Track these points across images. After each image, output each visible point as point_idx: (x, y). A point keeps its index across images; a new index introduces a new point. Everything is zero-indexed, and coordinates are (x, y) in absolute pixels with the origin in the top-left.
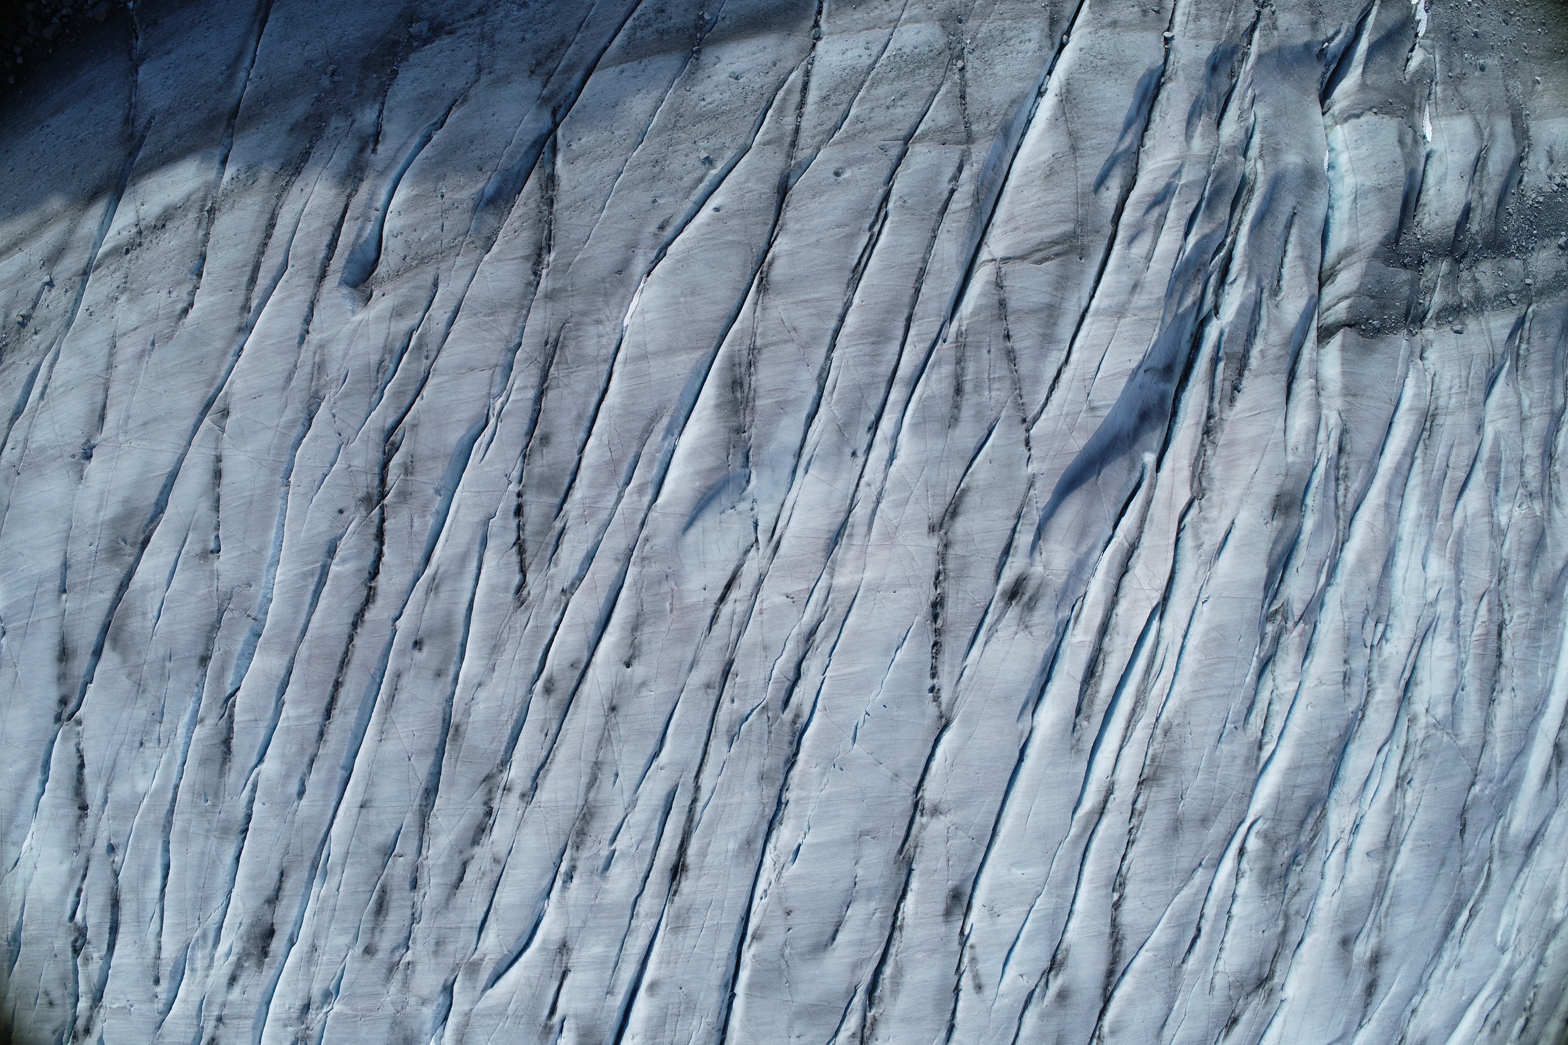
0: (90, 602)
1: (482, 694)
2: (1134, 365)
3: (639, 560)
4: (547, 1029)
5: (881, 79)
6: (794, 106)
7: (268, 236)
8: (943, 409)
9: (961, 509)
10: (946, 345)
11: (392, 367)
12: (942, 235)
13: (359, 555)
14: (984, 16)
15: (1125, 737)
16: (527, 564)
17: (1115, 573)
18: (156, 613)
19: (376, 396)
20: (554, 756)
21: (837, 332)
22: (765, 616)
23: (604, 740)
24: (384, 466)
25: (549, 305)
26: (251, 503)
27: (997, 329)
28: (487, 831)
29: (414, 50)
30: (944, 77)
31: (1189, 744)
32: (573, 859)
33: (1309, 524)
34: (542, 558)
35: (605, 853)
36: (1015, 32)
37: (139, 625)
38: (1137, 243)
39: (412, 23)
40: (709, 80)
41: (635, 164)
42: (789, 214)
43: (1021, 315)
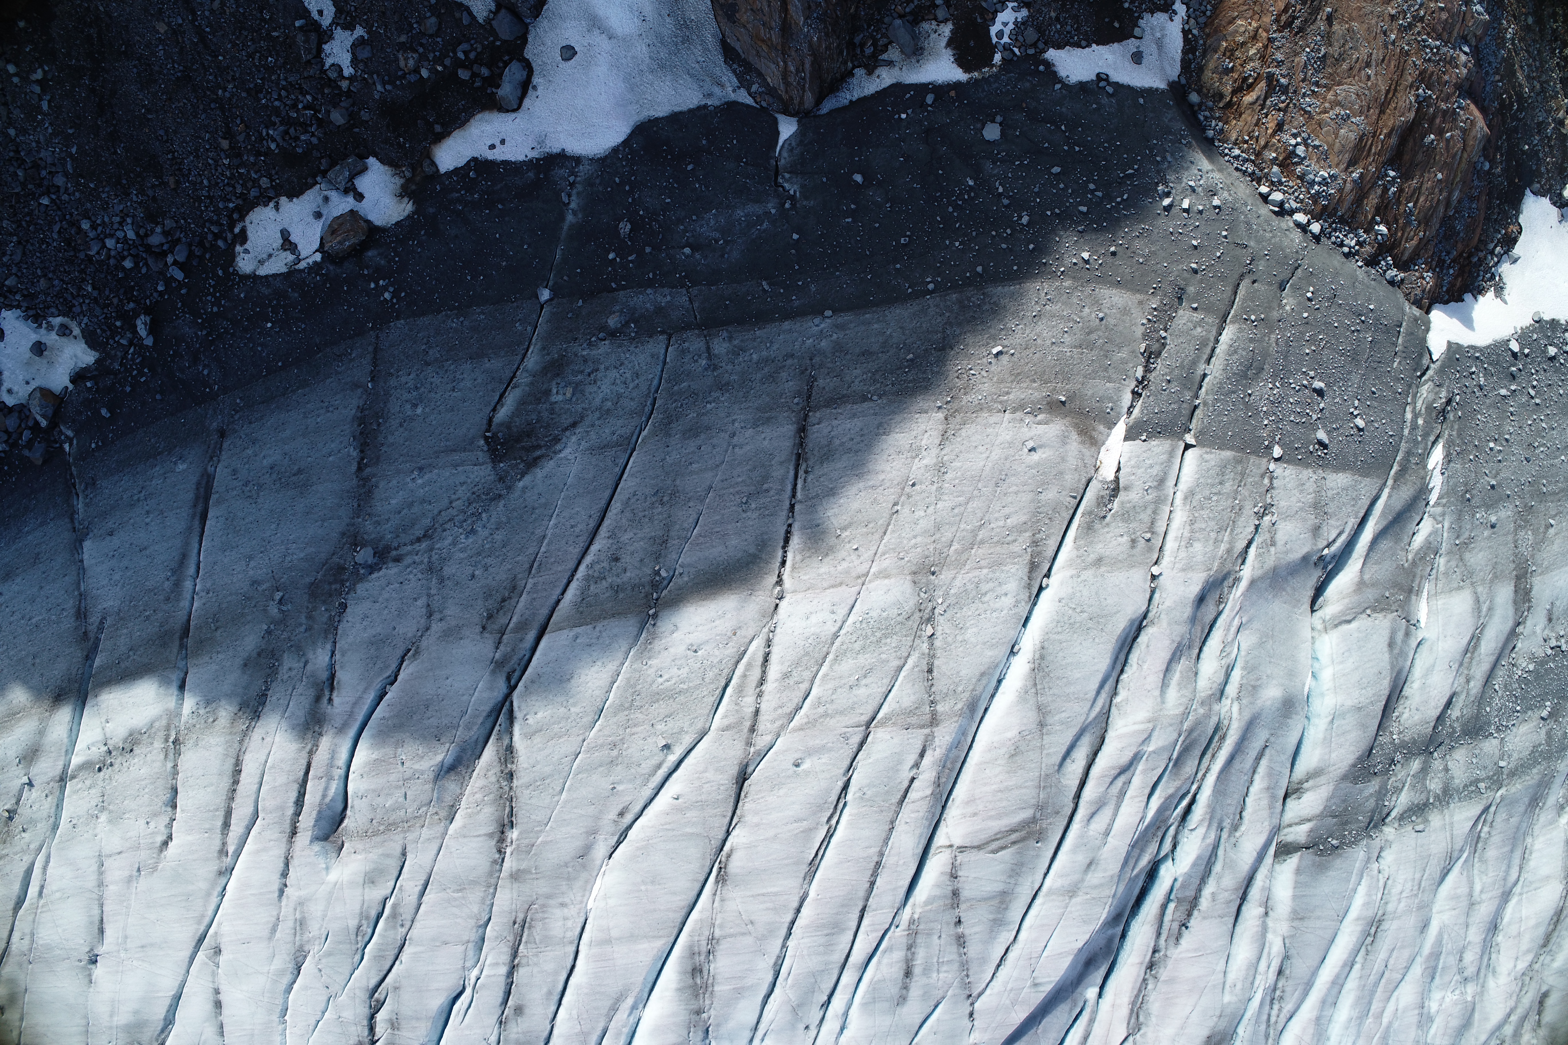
2: (1080, 944)
5: (845, 651)
6: (754, 685)
7: (236, 782)
8: (894, 990)
10: (898, 933)
11: (370, 931)
12: (900, 826)
14: (960, 565)
19: (358, 957)
21: (793, 922)
24: (372, 1019)
25: (515, 885)
27: (950, 917)
29: (361, 579)
30: (911, 646)
36: (991, 585)
38: (1096, 818)
39: (356, 545)
40: (666, 653)
41: (593, 745)
42: (747, 806)
43: (973, 902)
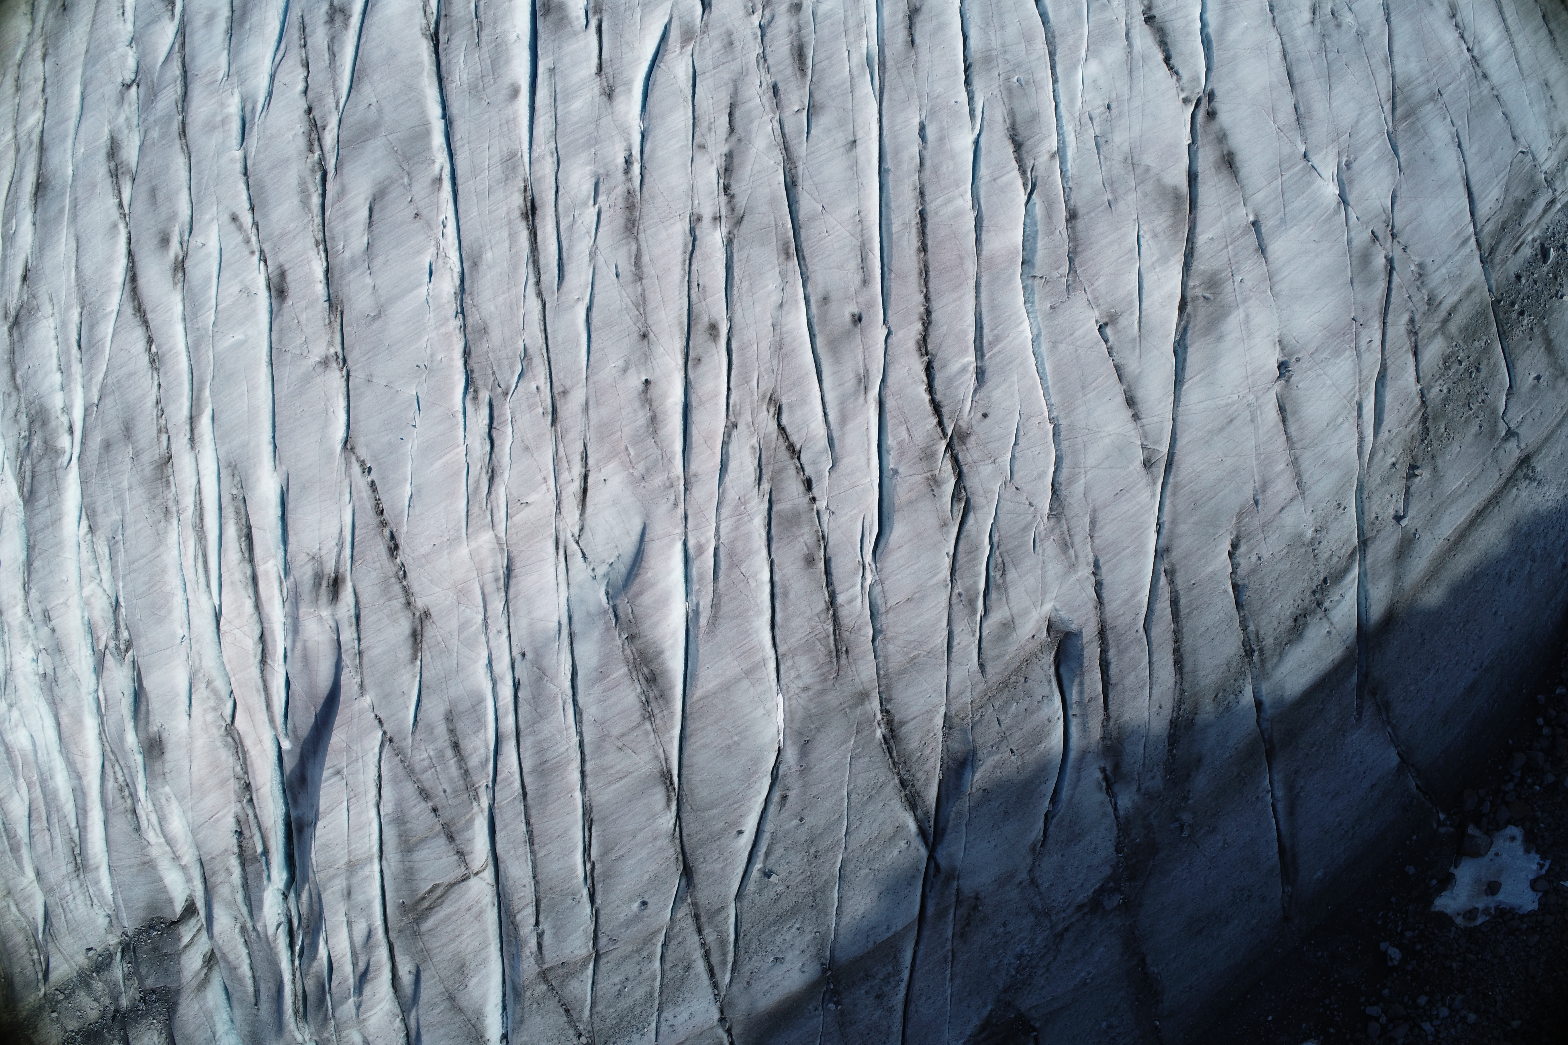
0: (1219, 224)
1: (776, 298)
2: (320, 825)
3: (675, 483)
4: (598, 10)
5: (646, 1003)
6: (712, 951)
7: (1177, 651)
8: (461, 725)
9: (410, 642)
10: (483, 783)
11: (992, 573)
12: (529, 883)
13: (950, 381)
15: (200, 493)
16: (780, 437)
17: (267, 632)
18: (1142, 241)
19: (996, 538)
20: (684, 269)
21: (583, 761)
22: (539, 478)
23: (641, 303)
24: (960, 476)
25: (861, 688)
26: (1083, 388)
27: (446, 814)
28: (722, 171)
29: (1109, 879)
30: (592, 1024)
31: (145, 508)
32: (630, 180)
33: (131, 739)
34: (768, 448)
35: (602, 199)
37: (1156, 222)
38: (365, 932)
39: (1124, 903)
40: (802, 948)
41: (836, 849)
42: (672, 851)
43: (431, 834)
